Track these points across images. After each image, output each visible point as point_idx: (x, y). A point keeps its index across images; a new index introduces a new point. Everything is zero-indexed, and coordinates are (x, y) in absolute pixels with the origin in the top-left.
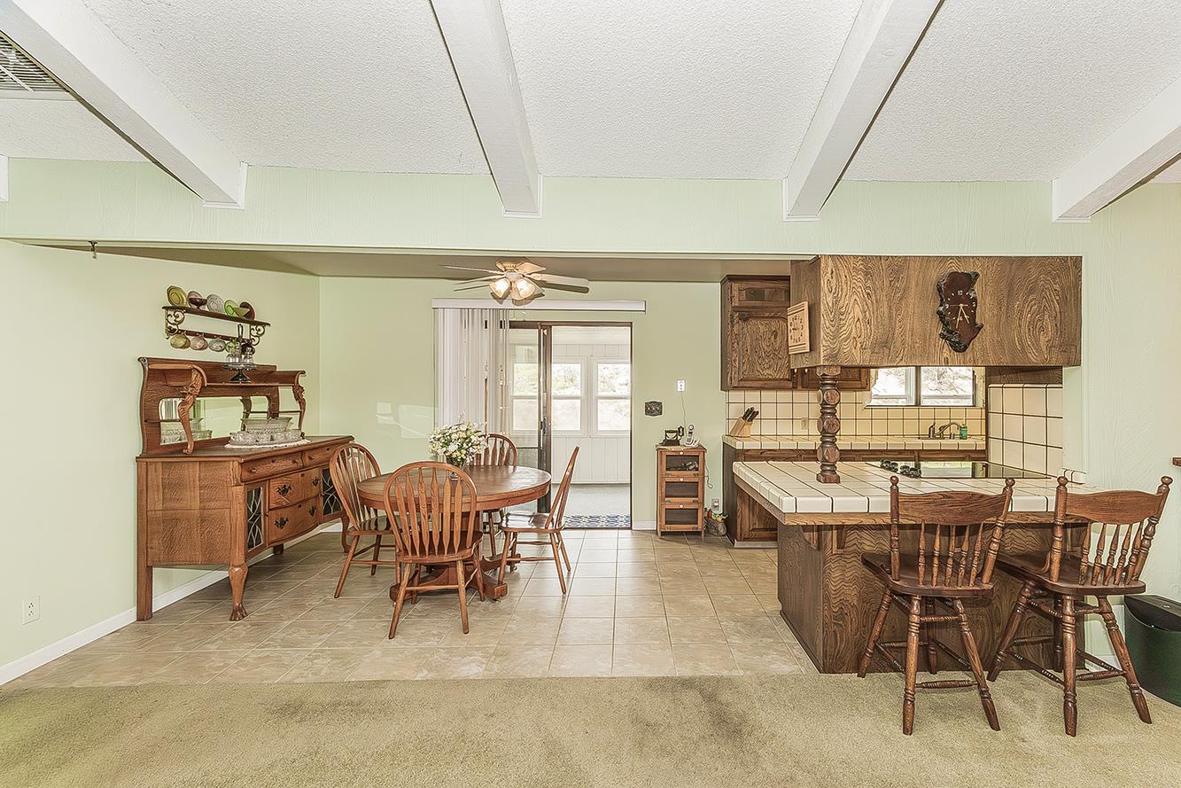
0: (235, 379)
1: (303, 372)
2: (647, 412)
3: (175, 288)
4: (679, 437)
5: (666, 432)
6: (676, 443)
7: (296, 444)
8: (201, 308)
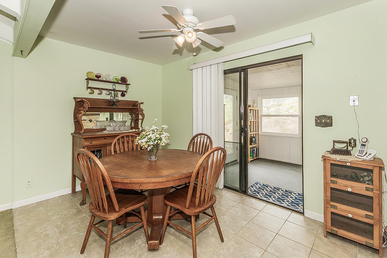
0: (112, 105)
1: (142, 103)
2: (317, 124)
3: (91, 72)
4: (350, 148)
5: (335, 142)
6: (347, 153)
7: (128, 131)
8: (99, 79)
